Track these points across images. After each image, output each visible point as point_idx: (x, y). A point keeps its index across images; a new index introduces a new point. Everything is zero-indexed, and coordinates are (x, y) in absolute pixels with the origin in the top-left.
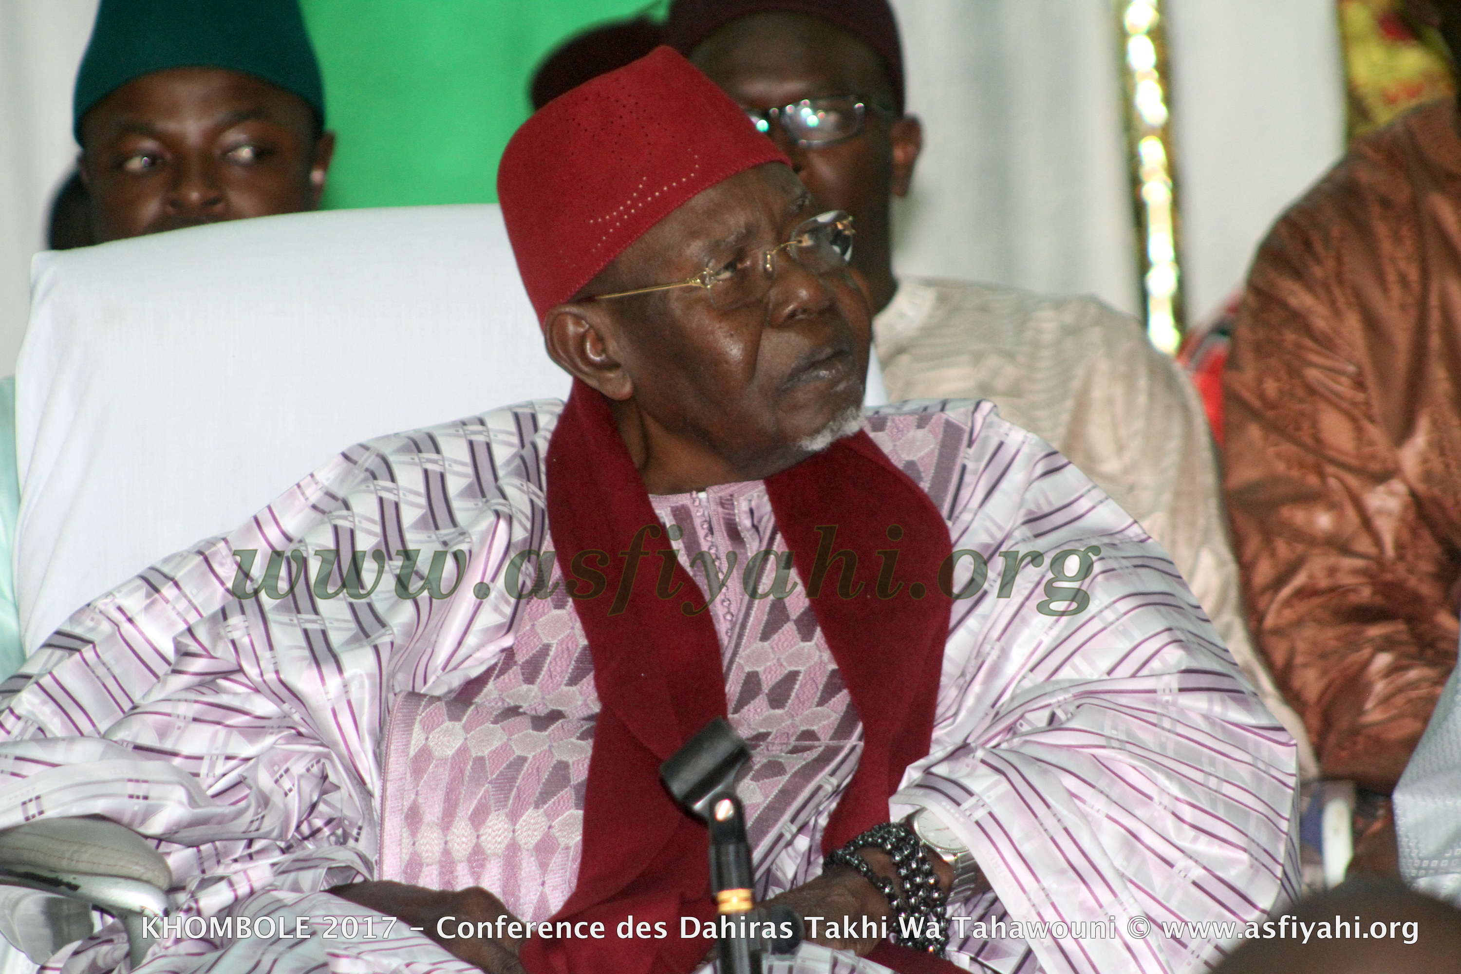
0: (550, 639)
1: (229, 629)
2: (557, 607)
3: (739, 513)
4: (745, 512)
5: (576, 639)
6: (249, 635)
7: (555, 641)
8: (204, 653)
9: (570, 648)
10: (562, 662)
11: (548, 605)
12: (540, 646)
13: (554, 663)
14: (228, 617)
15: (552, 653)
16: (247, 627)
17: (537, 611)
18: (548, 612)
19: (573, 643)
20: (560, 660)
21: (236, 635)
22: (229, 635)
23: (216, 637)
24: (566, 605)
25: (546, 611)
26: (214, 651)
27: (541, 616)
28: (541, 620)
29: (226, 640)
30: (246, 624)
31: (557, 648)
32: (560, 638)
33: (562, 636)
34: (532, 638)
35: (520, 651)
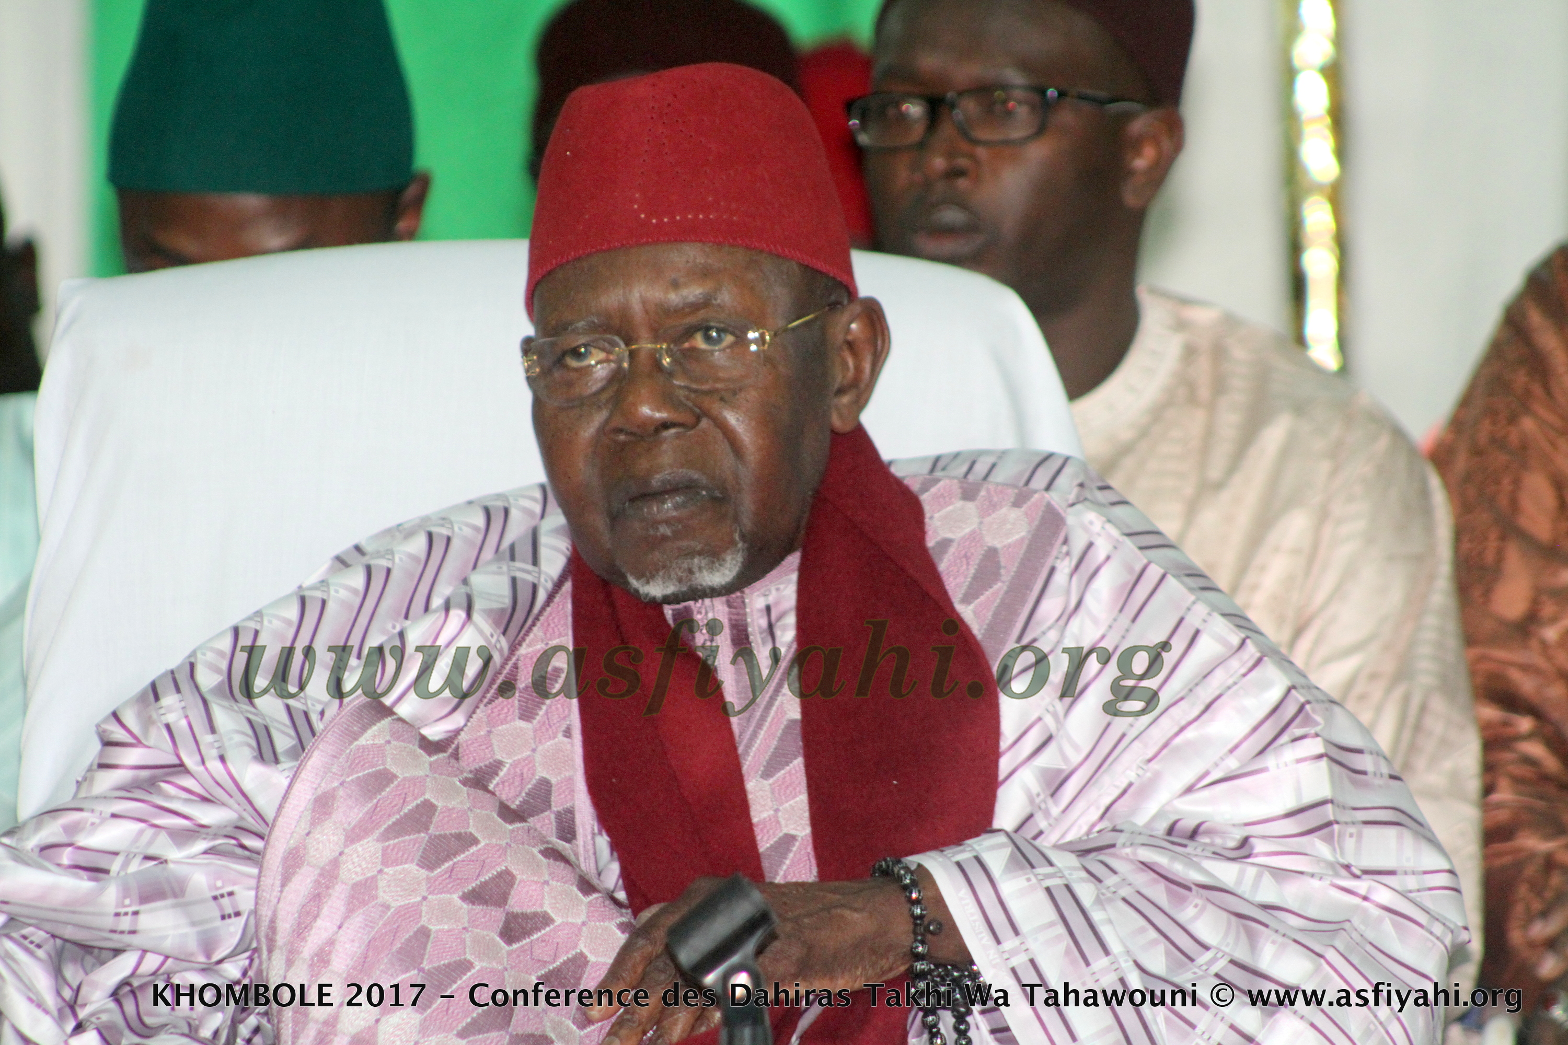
0: (504, 756)
1: (162, 711)
2: (523, 717)
3: (752, 611)
4: (760, 610)
5: (534, 765)
6: (186, 717)
7: (509, 761)
8: (133, 741)
9: (525, 776)
10: (510, 789)
11: (513, 711)
12: (491, 760)
13: (501, 786)
14: (160, 696)
15: (501, 774)
16: (184, 708)
17: (499, 715)
18: (511, 721)
19: (529, 770)
20: (509, 785)
21: (171, 718)
22: (163, 718)
23: (147, 722)
24: (534, 718)
25: (509, 718)
26: (146, 738)
27: (502, 724)
28: (500, 728)
29: (159, 725)
30: (183, 704)
31: (509, 769)
32: (516, 758)
33: (520, 757)
34: (484, 747)
35: (466, 757)
